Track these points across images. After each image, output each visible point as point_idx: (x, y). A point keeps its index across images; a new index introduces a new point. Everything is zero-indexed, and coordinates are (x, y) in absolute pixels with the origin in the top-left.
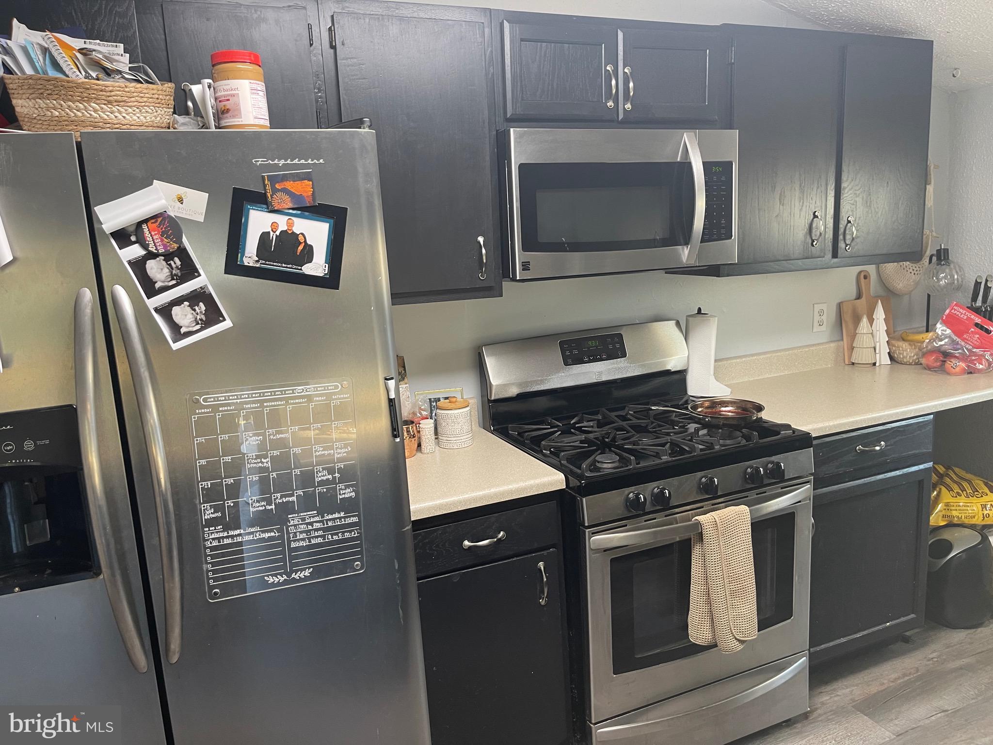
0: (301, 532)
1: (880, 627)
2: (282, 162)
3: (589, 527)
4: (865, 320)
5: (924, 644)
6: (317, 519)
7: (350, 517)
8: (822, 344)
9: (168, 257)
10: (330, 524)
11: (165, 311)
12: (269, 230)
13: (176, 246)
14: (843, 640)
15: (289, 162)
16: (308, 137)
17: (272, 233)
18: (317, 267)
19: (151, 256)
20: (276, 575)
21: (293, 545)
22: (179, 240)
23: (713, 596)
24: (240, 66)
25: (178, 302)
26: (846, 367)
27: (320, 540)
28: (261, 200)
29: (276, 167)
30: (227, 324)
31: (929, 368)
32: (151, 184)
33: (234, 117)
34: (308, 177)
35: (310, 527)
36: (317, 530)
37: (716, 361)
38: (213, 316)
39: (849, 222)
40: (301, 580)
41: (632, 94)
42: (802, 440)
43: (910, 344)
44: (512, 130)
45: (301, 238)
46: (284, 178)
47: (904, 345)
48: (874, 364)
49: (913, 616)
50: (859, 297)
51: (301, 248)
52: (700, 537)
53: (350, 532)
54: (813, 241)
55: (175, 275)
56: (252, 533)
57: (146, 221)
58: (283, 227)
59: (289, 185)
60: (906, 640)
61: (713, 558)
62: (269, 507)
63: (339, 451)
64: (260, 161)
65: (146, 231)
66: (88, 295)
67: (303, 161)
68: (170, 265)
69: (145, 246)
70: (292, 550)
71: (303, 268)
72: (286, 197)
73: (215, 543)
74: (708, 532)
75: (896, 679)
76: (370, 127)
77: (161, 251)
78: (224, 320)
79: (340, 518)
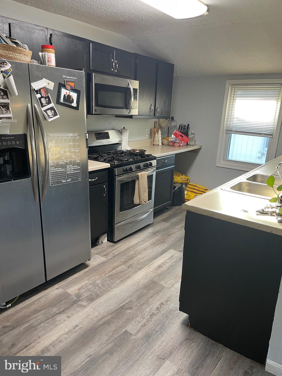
0: (69, 170)
1: (165, 204)
2: (68, 77)
3: (117, 176)
4: (157, 134)
5: (171, 209)
6: (72, 167)
7: (79, 167)
8: (147, 139)
9: (45, 98)
10: (75, 168)
11: (46, 111)
12: (65, 94)
13: (47, 95)
14: (158, 207)
15: (70, 77)
16: (73, 72)
17: (66, 95)
18: (74, 104)
19: (42, 97)
20: (64, 180)
21: (68, 173)
22: (48, 94)
23: (140, 192)
24: (50, 49)
25: (48, 109)
26: (152, 146)
27: (73, 172)
28: (64, 86)
29: (67, 78)
30: (58, 116)
31: (171, 146)
32: (43, 79)
33: (50, 63)
34: (73, 82)
35: (71, 169)
36: (72, 170)
37: (128, 142)
38: (55, 114)
39: (158, 107)
40: (69, 182)
41: (117, 68)
42: (155, 158)
43: (166, 140)
44: (93, 73)
45: (71, 97)
46: (69, 81)
47: (165, 140)
48: (159, 145)
49: (170, 201)
50: (155, 128)
51: (71, 99)
52: (138, 178)
53: (78, 171)
54: (151, 112)
55: (47, 103)
56: (60, 169)
57: (42, 88)
58: (68, 94)
59: (70, 83)
60: (167, 209)
61: (141, 183)
62: (63, 163)
63: (77, 150)
64: (64, 76)
65: (42, 91)
66: (29, 105)
67: (72, 78)
68: (46, 100)
69: (41, 95)
70: (67, 174)
71: (72, 104)
72: (69, 86)
73: (52, 171)
74: (140, 177)
75: (168, 216)
76: (84, 71)
77: (44, 96)
78: (58, 115)
79: (76, 167)
